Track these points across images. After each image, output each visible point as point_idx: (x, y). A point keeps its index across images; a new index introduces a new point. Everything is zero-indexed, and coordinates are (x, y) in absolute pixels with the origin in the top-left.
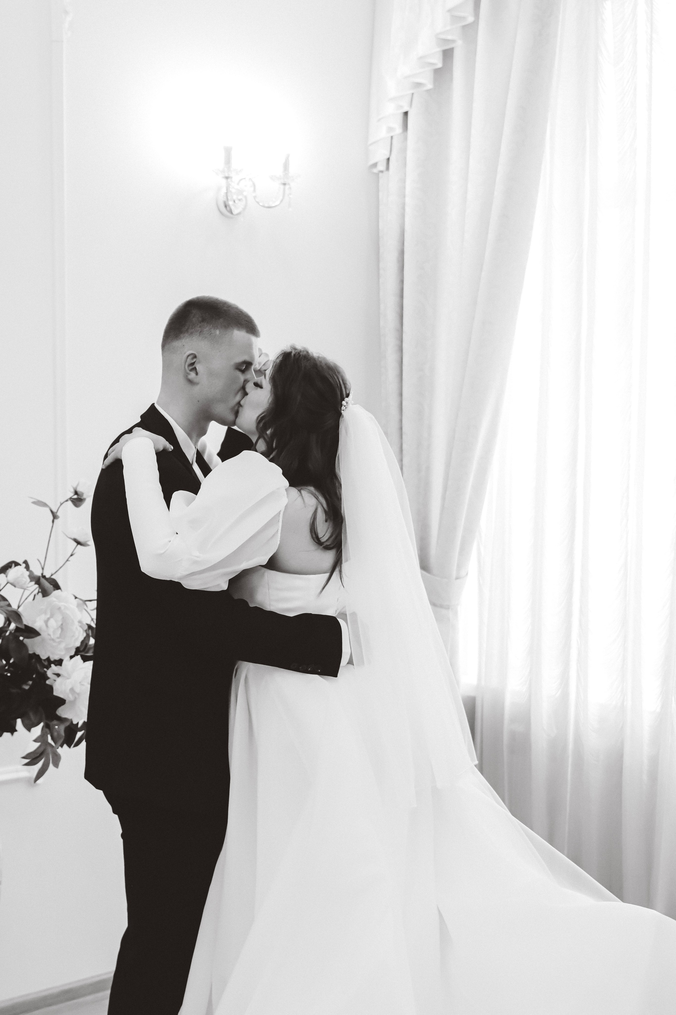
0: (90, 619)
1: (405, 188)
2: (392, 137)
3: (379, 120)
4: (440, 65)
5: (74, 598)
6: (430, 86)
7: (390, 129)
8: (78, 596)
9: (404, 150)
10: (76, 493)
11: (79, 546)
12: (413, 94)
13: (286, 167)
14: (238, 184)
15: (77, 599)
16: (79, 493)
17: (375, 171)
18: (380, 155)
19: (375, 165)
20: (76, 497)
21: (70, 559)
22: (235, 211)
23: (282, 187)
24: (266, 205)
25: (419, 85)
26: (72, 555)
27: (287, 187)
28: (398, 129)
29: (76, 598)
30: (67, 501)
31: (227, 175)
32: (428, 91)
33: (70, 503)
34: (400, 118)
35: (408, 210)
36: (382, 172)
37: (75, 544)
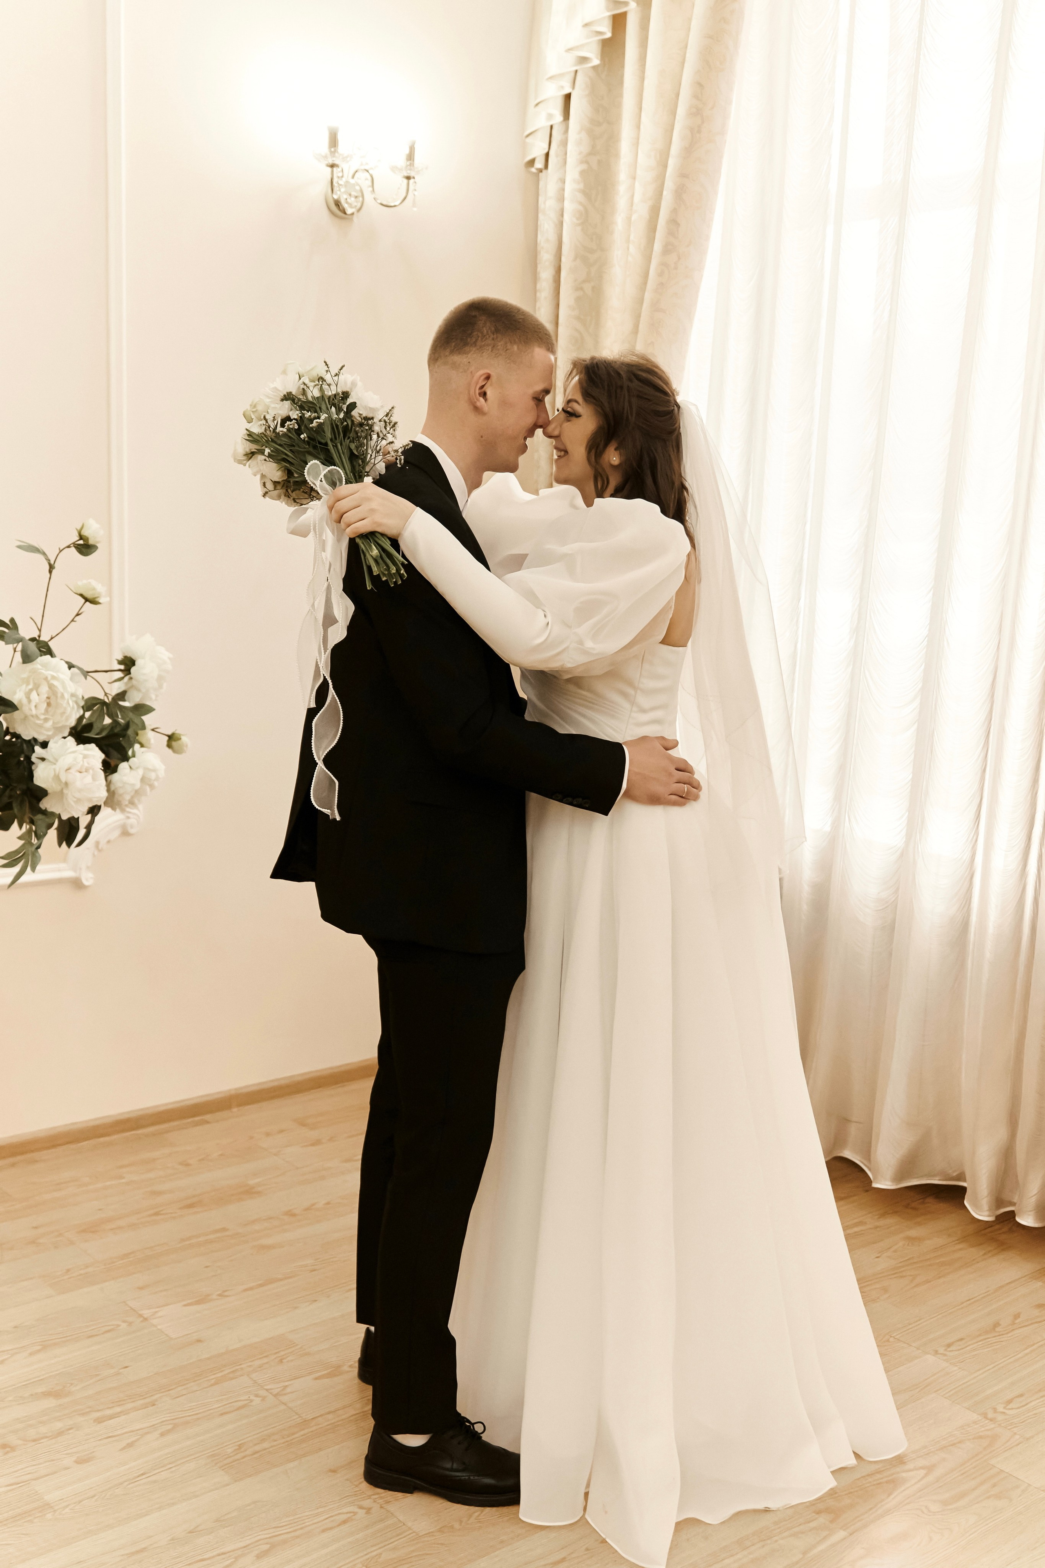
0: (104, 694)
1: (564, 190)
2: (552, 127)
3: (537, 105)
4: (609, 35)
5: (66, 666)
6: (596, 62)
7: (550, 116)
8: (74, 663)
9: (564, 143)
10: (81, 537)
11: (88, 603)
12: (576, 71)
13: (410, 157)
14: (353, 177)
15: (72, 669)
16: (83, 537)
17: (533, 170)
18: (538, 149)
19: (532, 162)
20: (81, 542)
21: (75, 620)
22: (349, 211)
23: (405, 181)
24: (384, 203)
25: (583, 60)
26: (78, 615)
27: (411, 181)
28: (559, 118)
29: (71, 666)
30: (69, 547)
31: (330, 162)
32: (595, 68)
33: (73, 549)
34: (559, 103)
35: (567, 217)
36: (541, 171)
37: (83, 601)
